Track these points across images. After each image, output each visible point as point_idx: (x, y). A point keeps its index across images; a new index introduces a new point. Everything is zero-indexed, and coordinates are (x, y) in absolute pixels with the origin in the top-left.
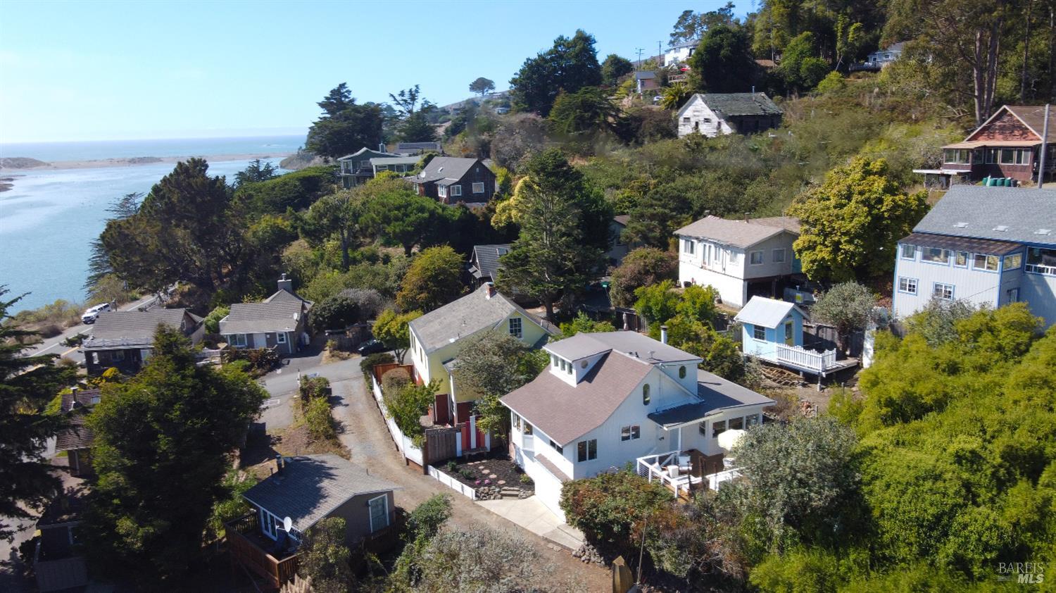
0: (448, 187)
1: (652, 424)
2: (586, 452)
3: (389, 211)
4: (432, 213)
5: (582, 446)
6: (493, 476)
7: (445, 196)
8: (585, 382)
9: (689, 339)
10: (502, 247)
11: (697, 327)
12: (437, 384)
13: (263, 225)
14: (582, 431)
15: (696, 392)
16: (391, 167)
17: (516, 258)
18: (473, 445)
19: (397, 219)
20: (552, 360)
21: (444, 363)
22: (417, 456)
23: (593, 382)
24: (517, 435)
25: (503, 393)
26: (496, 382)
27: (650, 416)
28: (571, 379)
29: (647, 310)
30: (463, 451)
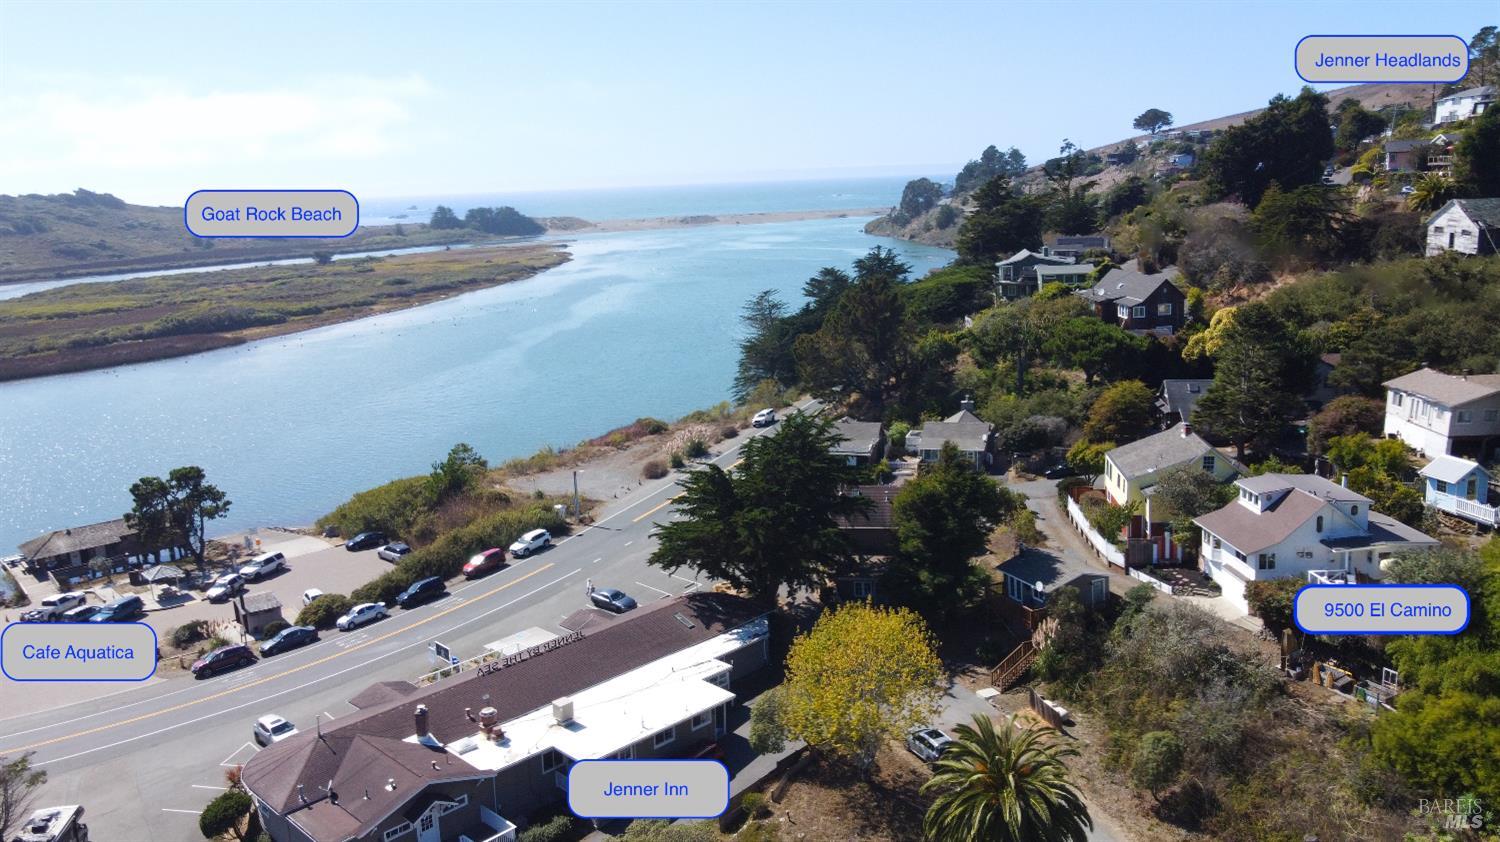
0: (1131, 308)
1: (1323, 547)
2: (1265, 563)
3: (1076, 339)
4: (1120, 343)
5: (1263, 557)
6: (1186, 580)
7: (1126, 318)
8: (1268, 512)
9: (1372, 486)
10: (1193, 382)
11: (1381, 476)
12: (1137, 504)
13: (930, 339)
14: (1262, 545)
15: (1366, 528)
16: (1059, 277)
17: (1213, 401)
18: (1167, 555)
19: (1083, 348)
20: (1241, 492)
21: (1142, 489)
22: (1119, 559)
23: (1276, 511)
24: (1207, 549)
25: (1195, 516)
26: (1189, 505)
27: (1322, 542)
28: (1256, 509)
29: (1339, 459)
30: (1158, 559)
